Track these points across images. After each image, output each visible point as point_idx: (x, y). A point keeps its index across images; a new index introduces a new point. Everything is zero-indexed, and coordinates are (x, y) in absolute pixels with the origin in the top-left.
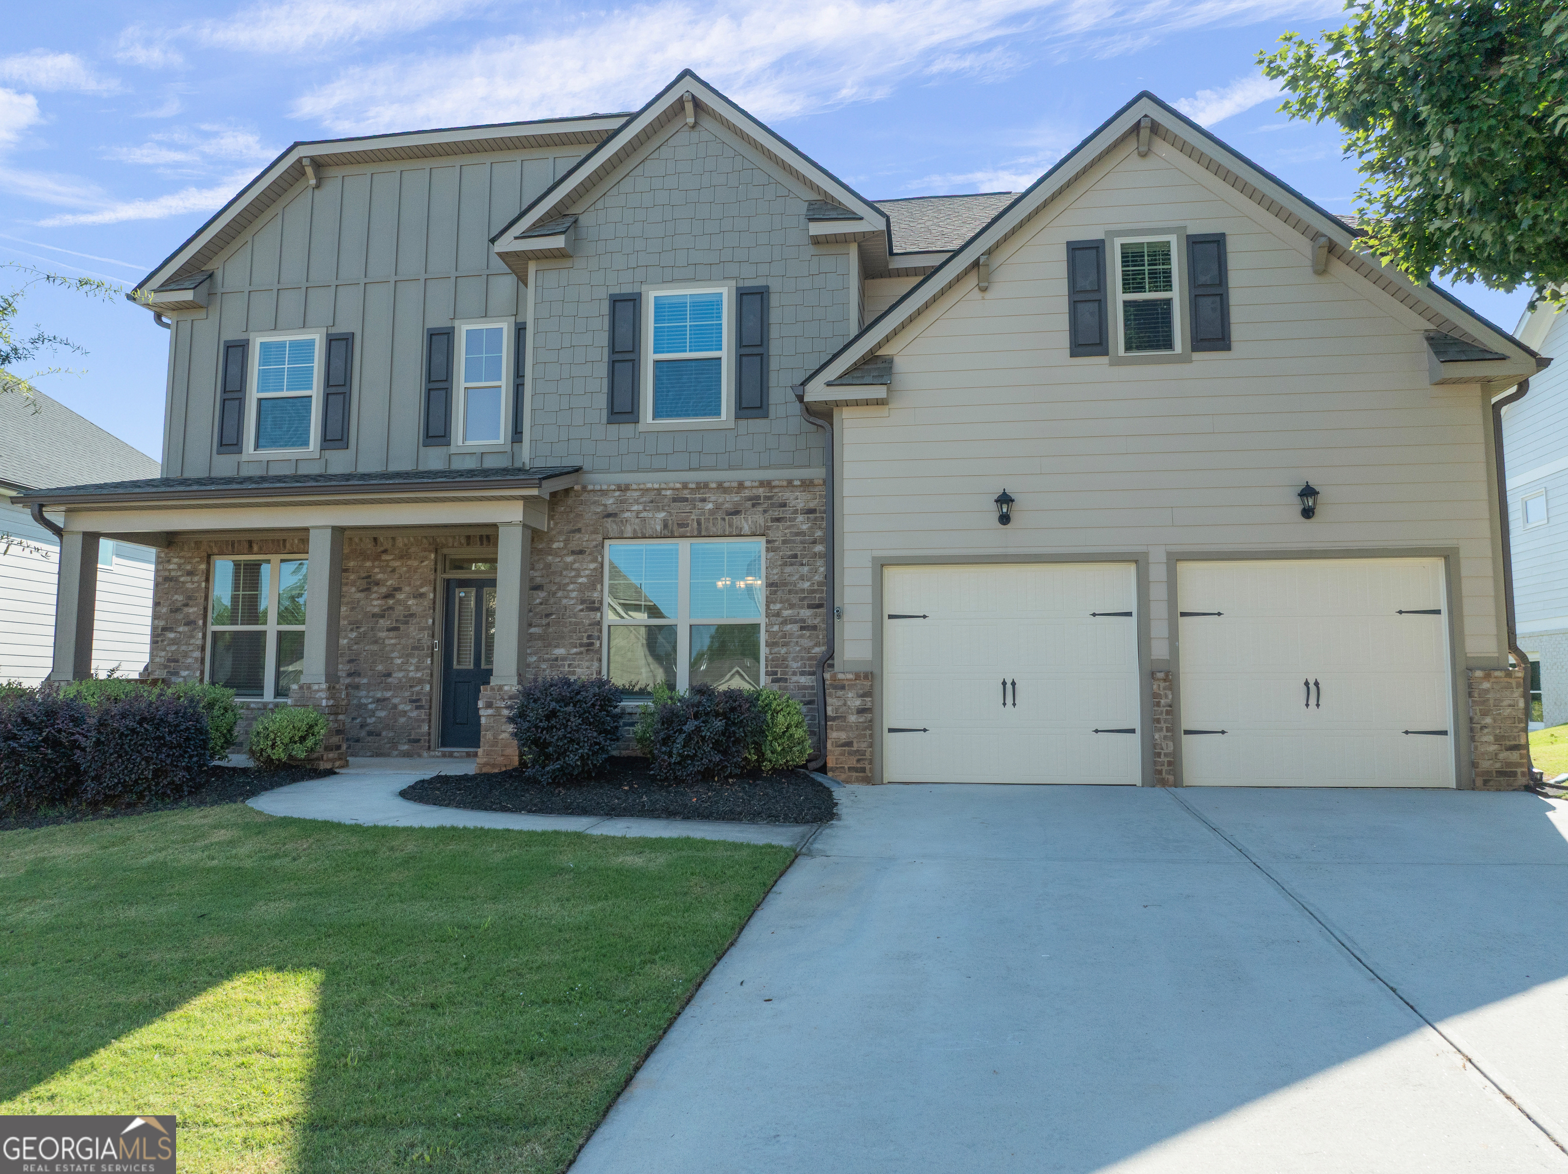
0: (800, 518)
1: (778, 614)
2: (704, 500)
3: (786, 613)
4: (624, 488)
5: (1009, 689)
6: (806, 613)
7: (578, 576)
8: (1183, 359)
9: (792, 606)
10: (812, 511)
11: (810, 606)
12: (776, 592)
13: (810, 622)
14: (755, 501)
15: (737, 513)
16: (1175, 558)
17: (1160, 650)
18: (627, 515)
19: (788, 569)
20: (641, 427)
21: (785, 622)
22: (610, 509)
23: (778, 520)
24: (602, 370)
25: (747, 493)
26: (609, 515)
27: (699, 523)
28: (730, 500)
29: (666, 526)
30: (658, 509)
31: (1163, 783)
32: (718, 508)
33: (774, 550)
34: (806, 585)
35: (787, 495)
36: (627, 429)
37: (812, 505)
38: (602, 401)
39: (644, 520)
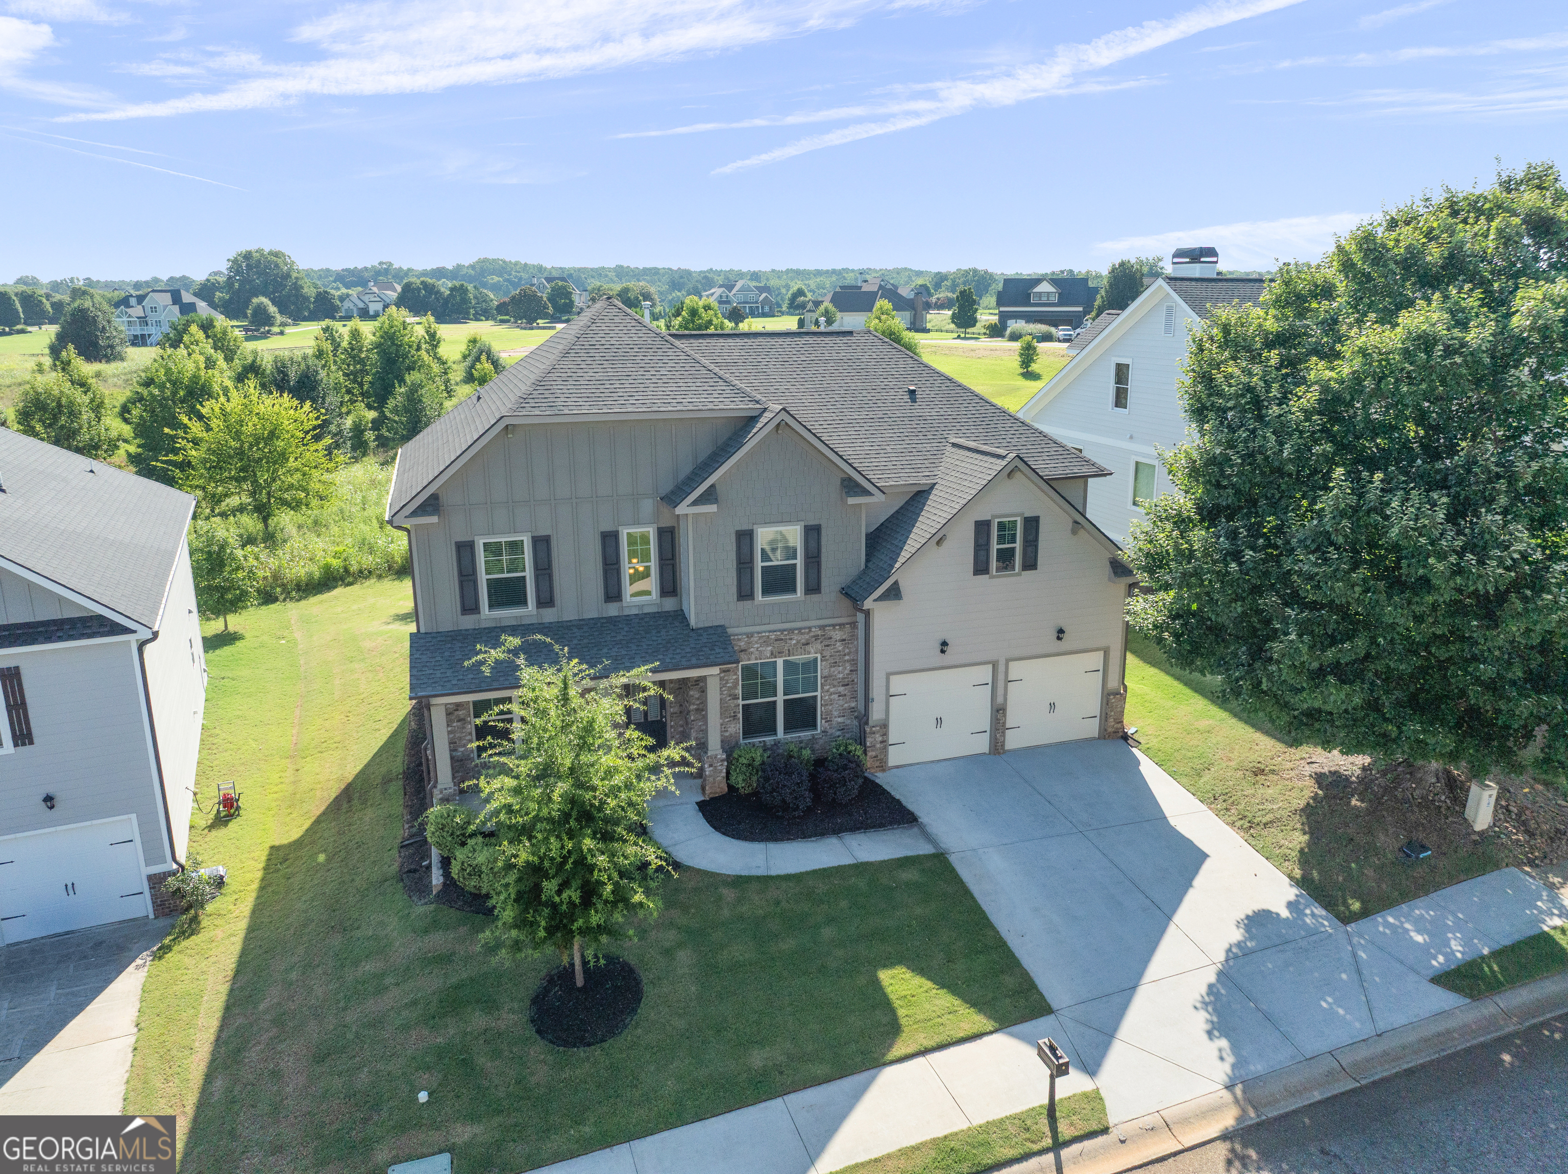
0: (838, 644)
1: (828, 691)
2: (791, 639)
3: (832, 690)
4: (750, 635)
5: (939, 721)
6: (841, 689)
7: (727, 683)
8: (1019, 574)
9: (834, 686)
10: (844, 640)
11: (843, 686)
12: (826, 681)
13: (843, 693)
14: (816, 637)
15: (807, 644)
16: (1008, 661)
17: (1000, 700)
18: (752, 650)
19: (833, 669)
20: (756, 602)
21: (831, 694)
22: (743, 648)
23: (828, 646)
24: (733, 574)
25: (812, 634)
26: (742, 651)
27: (789, 650)
28: (804, 638)
29: (772, 654)
30: (768, 646)
31: (999, 753)
32: (798, 642)
33: (826, 660)
34: (841, 676)
35: (832, 633)
36: (748, 604)
37: (844, 637)
38: (734, 589)
39: (761, 652)
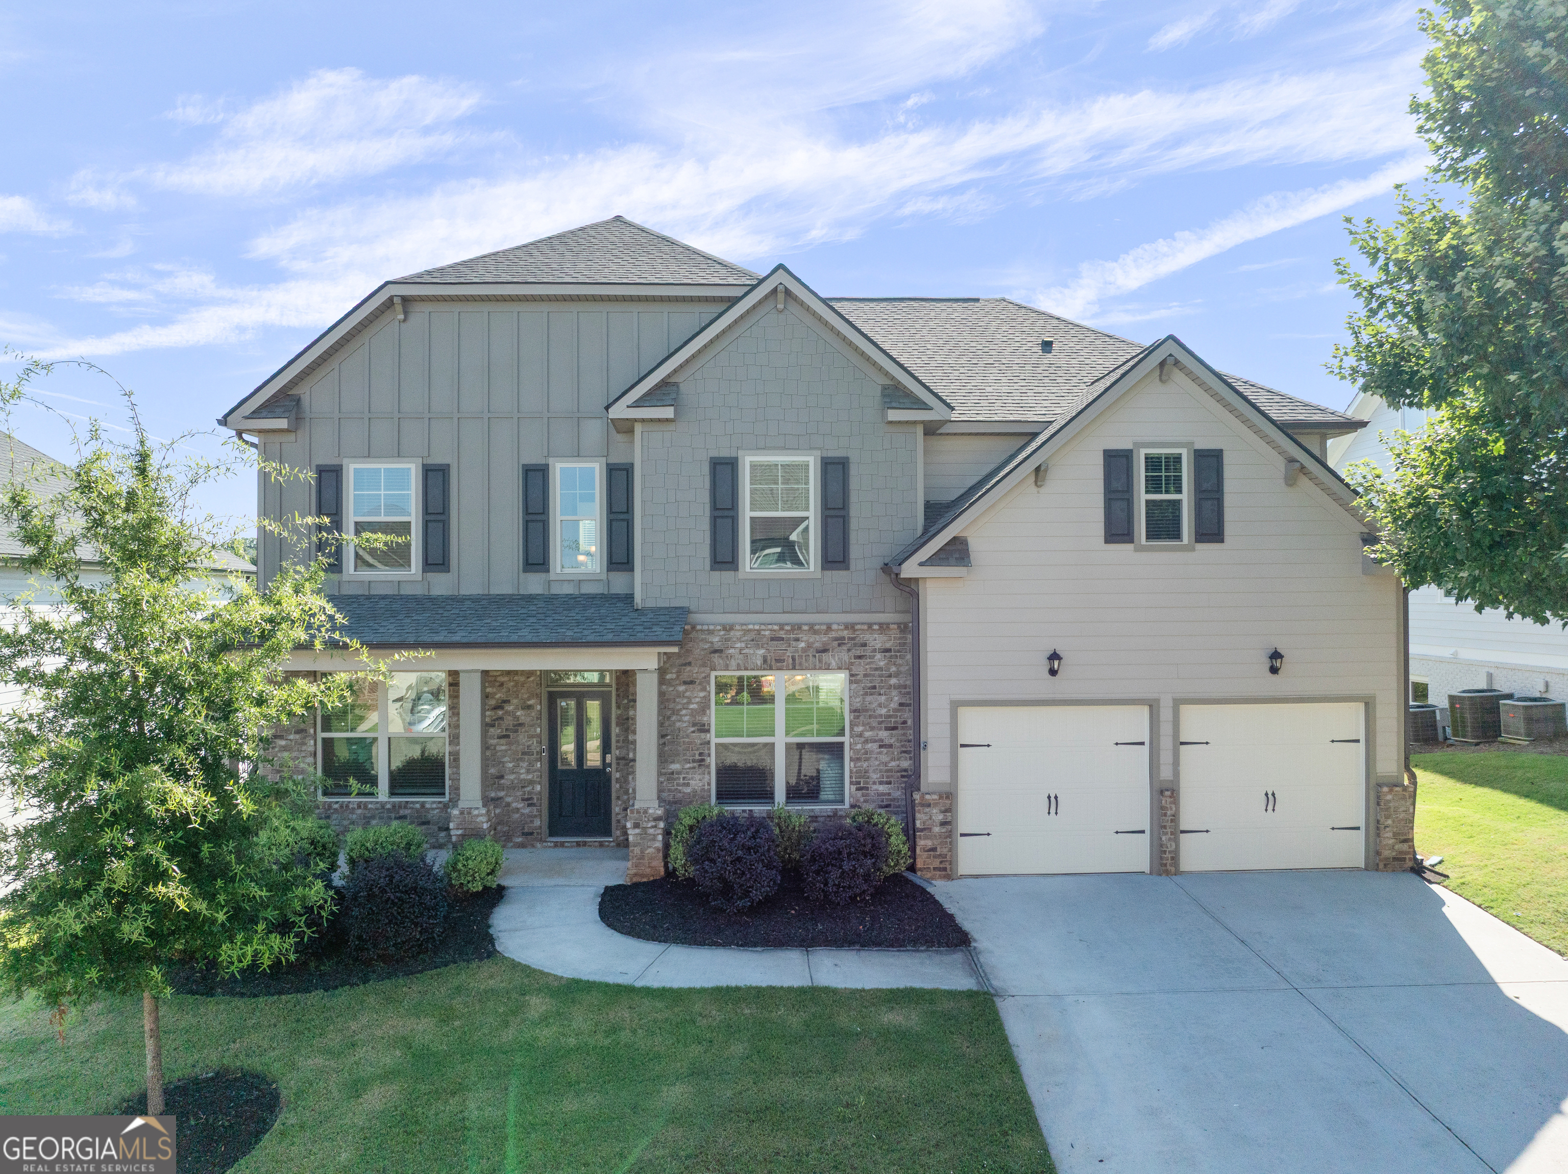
0: (878, 656)
1: (861, 735)
2: (797, 640)
3: (868, 734)
4: (728, 628)
5: (1053, 801)
6: (883, 734)
7: (689, 703)
8: (1189, 549)
11: (887, 729)
13: (887, 742)
14: (841, 641)
15: (825, 651)
16: (1178, 703)
17: (1166, 773)
18: (731, 651)
22: (717, 646)
24: (705, 524)
25: (833, 634)
26: (715, 651)
27: (794, 659)
28: (819, 641)
29: (765, 661)
30: (758, 647)
31: (1167, 873)
32: (809, 646)
33: (857, 682)
35: (867, 637)
36: (727, 576)
38: (705, 551)
39: (746, 656)
